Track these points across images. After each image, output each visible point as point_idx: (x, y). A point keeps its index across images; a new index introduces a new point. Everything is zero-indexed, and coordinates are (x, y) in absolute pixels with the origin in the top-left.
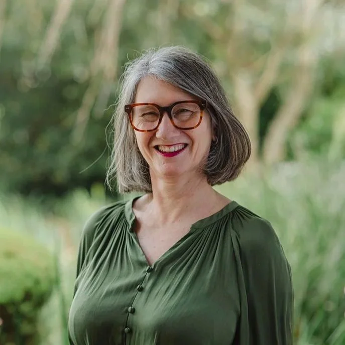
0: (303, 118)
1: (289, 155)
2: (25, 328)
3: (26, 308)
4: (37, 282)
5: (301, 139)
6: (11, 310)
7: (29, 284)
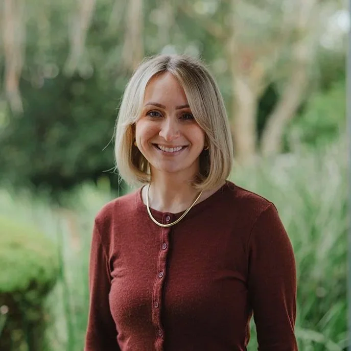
0: (301, 110)
1: (286, 148)
2: (31, 315)
3: (32, 296)
4: (42, 271)
5: (296, 133)
6: (17, 298)
7: (34, 273)
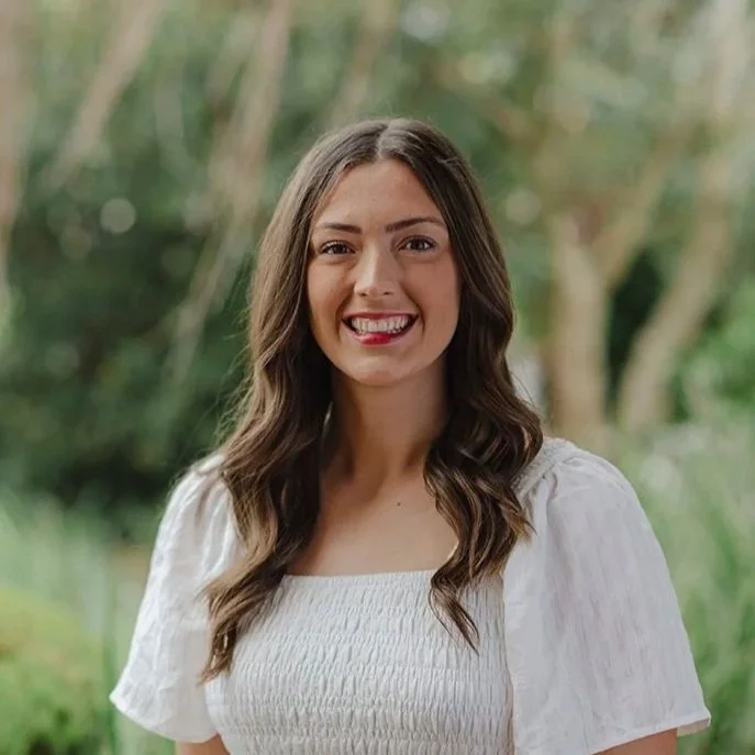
0: (713, 320)
1: (678, 410)
4: (62, 718)
5: (704, 373)
7: (44, 722)
